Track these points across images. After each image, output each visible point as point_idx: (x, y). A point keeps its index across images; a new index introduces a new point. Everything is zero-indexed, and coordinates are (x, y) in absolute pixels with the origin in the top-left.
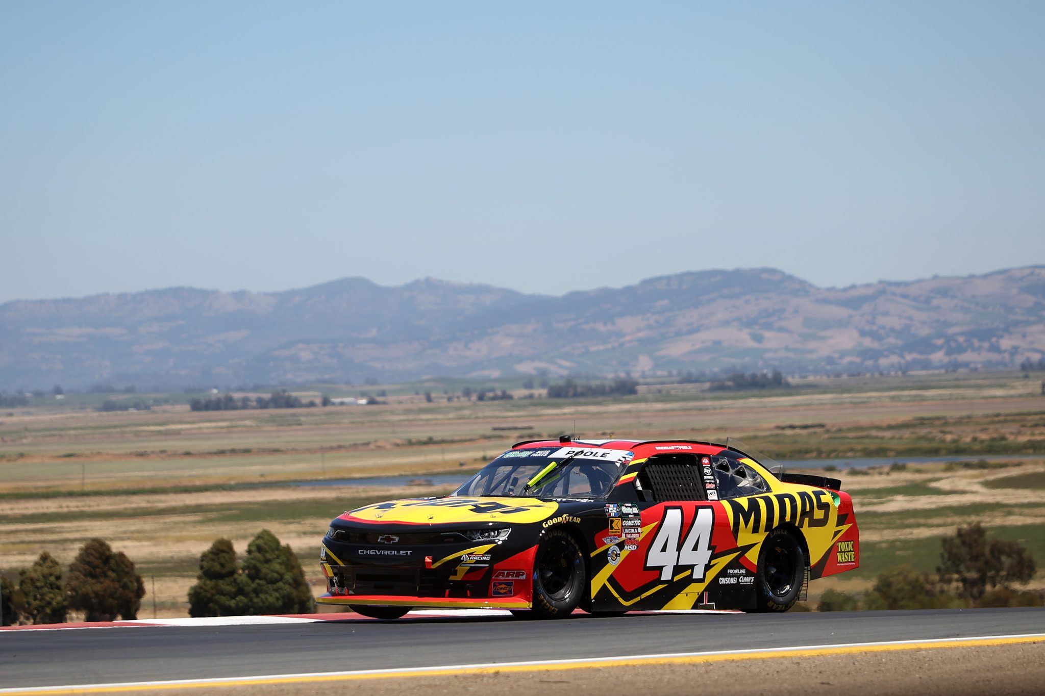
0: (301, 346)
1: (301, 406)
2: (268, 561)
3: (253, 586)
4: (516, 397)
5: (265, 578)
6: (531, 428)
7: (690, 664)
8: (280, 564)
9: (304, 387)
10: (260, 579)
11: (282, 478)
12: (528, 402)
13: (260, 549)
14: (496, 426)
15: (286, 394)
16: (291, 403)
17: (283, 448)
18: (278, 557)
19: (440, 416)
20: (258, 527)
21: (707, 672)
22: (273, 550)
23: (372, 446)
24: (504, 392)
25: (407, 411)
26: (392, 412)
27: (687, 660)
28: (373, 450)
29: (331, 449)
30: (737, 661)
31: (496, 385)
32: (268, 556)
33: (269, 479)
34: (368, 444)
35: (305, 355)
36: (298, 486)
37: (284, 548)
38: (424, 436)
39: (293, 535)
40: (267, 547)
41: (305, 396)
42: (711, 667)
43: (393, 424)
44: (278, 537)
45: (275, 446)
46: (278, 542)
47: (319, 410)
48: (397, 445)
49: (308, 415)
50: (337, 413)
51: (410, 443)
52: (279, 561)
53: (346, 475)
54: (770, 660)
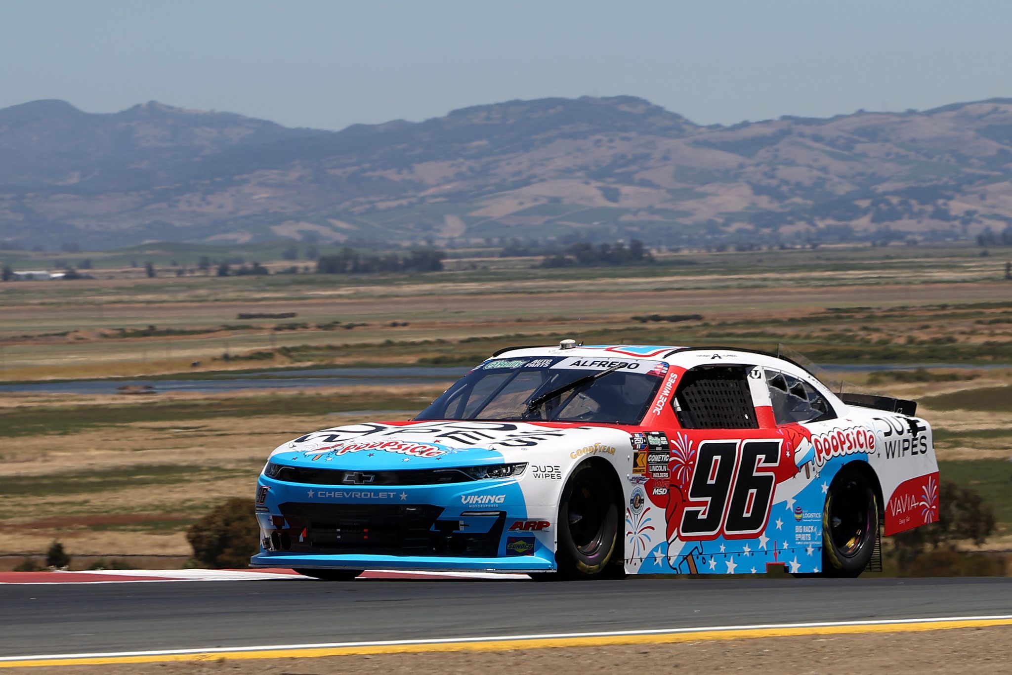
4: (272, 272)
6: (292, 315)
7: (494, 653)
12: (287, 278)
21: (517, 664)
24: (256, 264)
27: (489, 646)
30: (561, 649)
31: (243, 254)
42: (524, 657)
54: (605, 648)
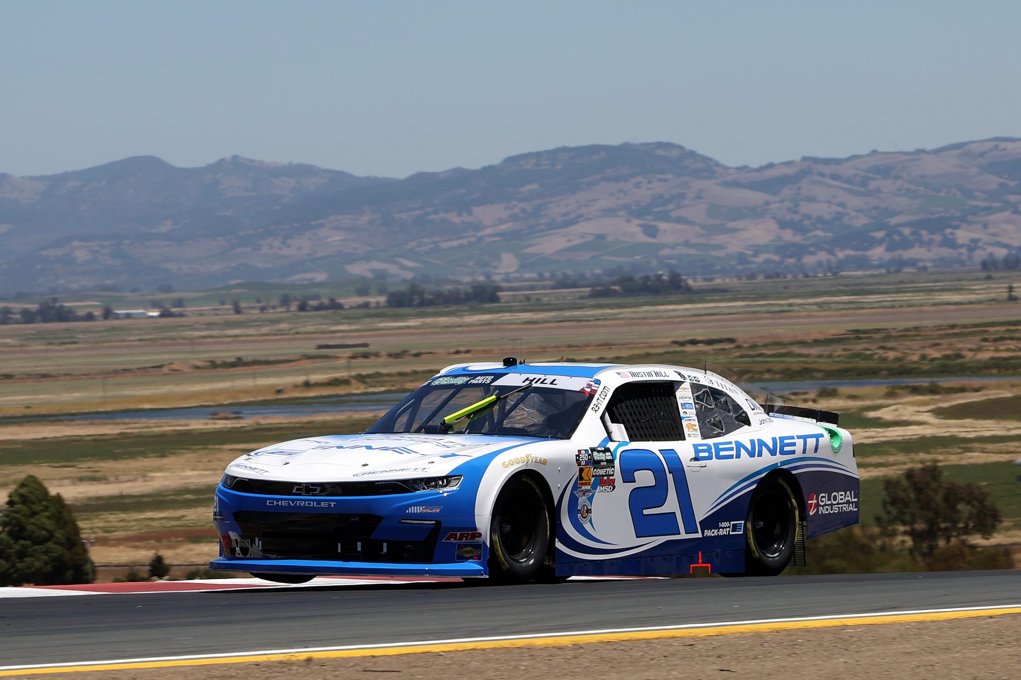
0: (76, 243)
1: (77, 319)
2: (34, 514)
3: (17, 547)
5: (29, 538)
8: (48, 518)
9: (79, 295)
10: (24, 539)
11: (54, 410)
13: (24, 499)
14: (322, 343)
15: (57, 305)
16: (63, 316)
17: (53, 373)
18: (46, 508)
19: (251, 331)
20: (21, 472)
22: (40, 501)
23: (165, 370)
25: (210, 325)
26: (191, 327)
28: (166, 374)
29: (115, 372)
32: (35, 508)
33: (35, 411)
34: (161, 367)
35: (81, 255)
36: (72, 420)
37: (53, 497)
38: (230, 355)
39: (67, 482)
40: (32, 497)
41: (80, 306)
43: (192, 341)
44: (46, 484)
45: (42, 370)
46: (46, 493)
47: (100, 324)
48: (198, 367)
49: (86, 331)
50: (121, 329)
51: (214, 365)
52: (47, 514)
53: (131, 406)
